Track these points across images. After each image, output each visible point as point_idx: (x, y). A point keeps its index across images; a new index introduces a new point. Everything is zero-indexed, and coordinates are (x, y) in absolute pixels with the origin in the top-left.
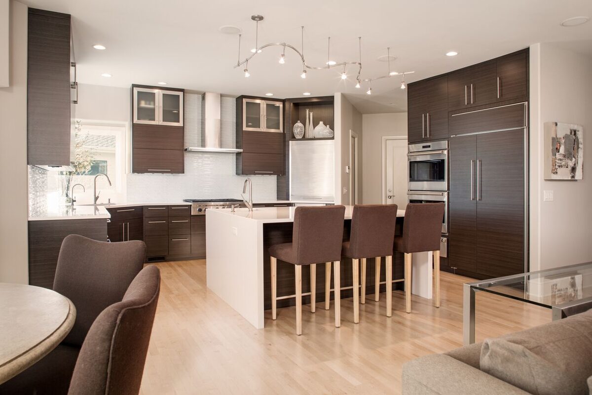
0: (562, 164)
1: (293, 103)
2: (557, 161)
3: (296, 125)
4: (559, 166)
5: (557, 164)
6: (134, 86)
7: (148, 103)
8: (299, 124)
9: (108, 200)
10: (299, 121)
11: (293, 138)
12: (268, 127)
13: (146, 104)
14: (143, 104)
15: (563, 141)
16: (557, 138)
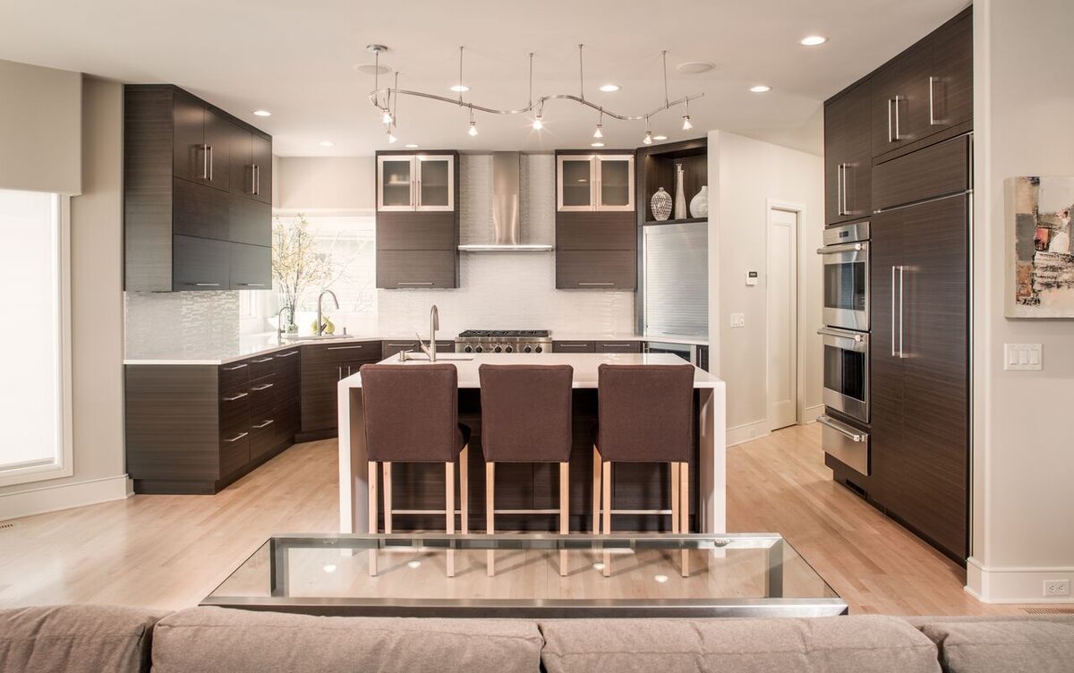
0: (1060, 279)
1: (652, 156)
2: (1039, 272)
3: (655, 196)
4: (1048, 285)
5: (1038, 280)
6: (379, 153)
7: (402, 177)
8: (662, 194)
9: (342, 330)
10: (662, 188)
11: (650, 219)
12: (604, 202)
13: (399, 180)
14: (394, 180)
15: (1066, 221)
16: (1038, 217)
